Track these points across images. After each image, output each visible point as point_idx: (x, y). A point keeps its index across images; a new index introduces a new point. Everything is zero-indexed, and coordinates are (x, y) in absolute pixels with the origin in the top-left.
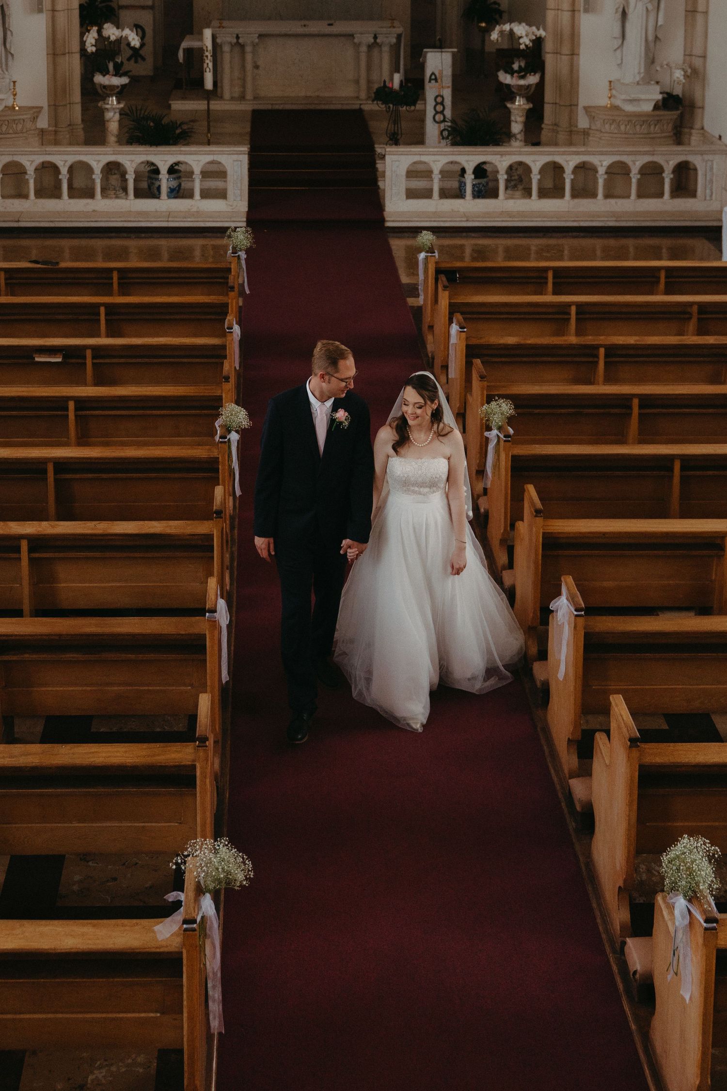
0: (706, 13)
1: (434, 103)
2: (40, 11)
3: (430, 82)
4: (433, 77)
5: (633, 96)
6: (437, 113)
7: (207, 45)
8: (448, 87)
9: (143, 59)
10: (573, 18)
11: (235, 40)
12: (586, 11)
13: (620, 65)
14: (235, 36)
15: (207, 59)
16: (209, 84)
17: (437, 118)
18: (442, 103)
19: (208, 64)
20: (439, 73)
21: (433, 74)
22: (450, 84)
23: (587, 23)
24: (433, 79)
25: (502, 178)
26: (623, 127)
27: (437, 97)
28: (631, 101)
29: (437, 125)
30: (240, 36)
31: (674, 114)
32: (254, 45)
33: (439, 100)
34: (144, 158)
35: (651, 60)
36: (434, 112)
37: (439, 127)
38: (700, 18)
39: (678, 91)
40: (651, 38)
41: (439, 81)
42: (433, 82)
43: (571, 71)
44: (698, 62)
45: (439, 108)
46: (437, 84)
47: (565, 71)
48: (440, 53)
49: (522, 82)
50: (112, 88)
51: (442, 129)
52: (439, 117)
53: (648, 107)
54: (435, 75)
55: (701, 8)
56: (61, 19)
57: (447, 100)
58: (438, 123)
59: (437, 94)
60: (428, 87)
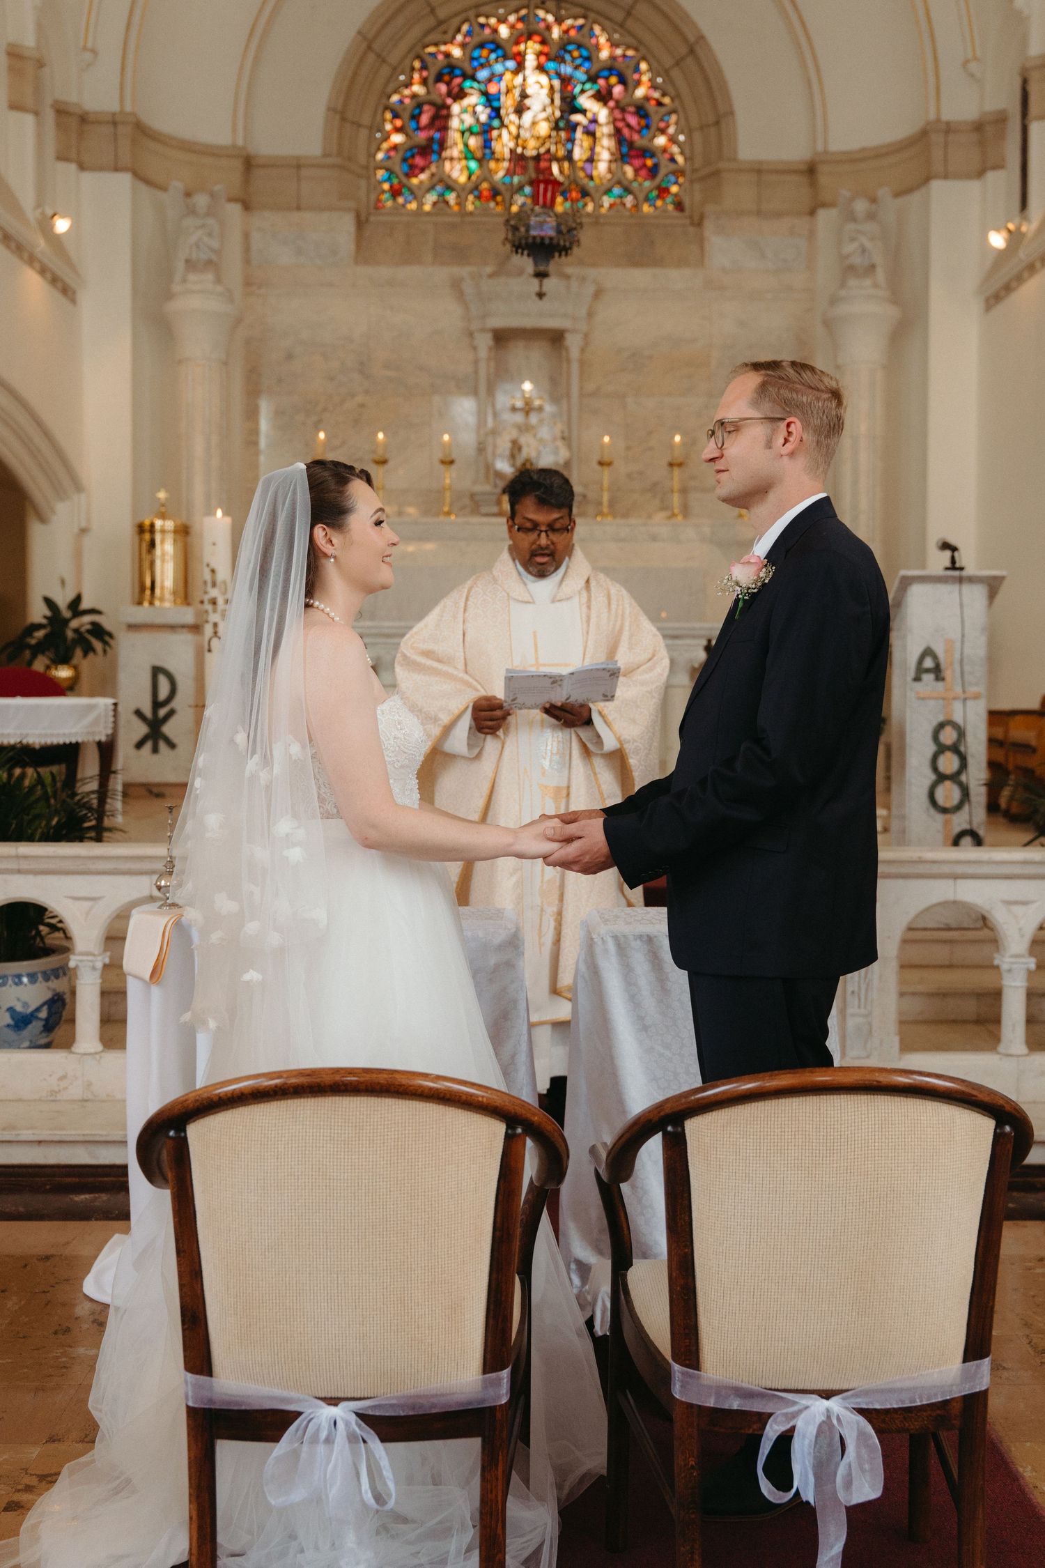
1: (931, 748)
3: (917, 679)
4: (929, 663)
6: (941, 778)
7: (213, 565)
8: (976, 697)
9: (172, 745)
15: (215, 611)
17: (940, 794)
18: (955, 749)
19: (215, 625)
20: (946, 651)
21: (928, 652)
22: (982, 688)
24: (928, 671)
27: (941, 726)
29: (940, 817)
33: (948, 736)
36: (933, 777)
37: (947, 823)
41: (947, 674)
42: (928, 678)
45: (949, 763)
46: (940, 684)
48: (956, 587)
51: (957, 830)
52: (948, 794)
54: (935, 657)
57: (970, 738)
58: (944, 811)
59: (941, 718)
60: (911, 695)
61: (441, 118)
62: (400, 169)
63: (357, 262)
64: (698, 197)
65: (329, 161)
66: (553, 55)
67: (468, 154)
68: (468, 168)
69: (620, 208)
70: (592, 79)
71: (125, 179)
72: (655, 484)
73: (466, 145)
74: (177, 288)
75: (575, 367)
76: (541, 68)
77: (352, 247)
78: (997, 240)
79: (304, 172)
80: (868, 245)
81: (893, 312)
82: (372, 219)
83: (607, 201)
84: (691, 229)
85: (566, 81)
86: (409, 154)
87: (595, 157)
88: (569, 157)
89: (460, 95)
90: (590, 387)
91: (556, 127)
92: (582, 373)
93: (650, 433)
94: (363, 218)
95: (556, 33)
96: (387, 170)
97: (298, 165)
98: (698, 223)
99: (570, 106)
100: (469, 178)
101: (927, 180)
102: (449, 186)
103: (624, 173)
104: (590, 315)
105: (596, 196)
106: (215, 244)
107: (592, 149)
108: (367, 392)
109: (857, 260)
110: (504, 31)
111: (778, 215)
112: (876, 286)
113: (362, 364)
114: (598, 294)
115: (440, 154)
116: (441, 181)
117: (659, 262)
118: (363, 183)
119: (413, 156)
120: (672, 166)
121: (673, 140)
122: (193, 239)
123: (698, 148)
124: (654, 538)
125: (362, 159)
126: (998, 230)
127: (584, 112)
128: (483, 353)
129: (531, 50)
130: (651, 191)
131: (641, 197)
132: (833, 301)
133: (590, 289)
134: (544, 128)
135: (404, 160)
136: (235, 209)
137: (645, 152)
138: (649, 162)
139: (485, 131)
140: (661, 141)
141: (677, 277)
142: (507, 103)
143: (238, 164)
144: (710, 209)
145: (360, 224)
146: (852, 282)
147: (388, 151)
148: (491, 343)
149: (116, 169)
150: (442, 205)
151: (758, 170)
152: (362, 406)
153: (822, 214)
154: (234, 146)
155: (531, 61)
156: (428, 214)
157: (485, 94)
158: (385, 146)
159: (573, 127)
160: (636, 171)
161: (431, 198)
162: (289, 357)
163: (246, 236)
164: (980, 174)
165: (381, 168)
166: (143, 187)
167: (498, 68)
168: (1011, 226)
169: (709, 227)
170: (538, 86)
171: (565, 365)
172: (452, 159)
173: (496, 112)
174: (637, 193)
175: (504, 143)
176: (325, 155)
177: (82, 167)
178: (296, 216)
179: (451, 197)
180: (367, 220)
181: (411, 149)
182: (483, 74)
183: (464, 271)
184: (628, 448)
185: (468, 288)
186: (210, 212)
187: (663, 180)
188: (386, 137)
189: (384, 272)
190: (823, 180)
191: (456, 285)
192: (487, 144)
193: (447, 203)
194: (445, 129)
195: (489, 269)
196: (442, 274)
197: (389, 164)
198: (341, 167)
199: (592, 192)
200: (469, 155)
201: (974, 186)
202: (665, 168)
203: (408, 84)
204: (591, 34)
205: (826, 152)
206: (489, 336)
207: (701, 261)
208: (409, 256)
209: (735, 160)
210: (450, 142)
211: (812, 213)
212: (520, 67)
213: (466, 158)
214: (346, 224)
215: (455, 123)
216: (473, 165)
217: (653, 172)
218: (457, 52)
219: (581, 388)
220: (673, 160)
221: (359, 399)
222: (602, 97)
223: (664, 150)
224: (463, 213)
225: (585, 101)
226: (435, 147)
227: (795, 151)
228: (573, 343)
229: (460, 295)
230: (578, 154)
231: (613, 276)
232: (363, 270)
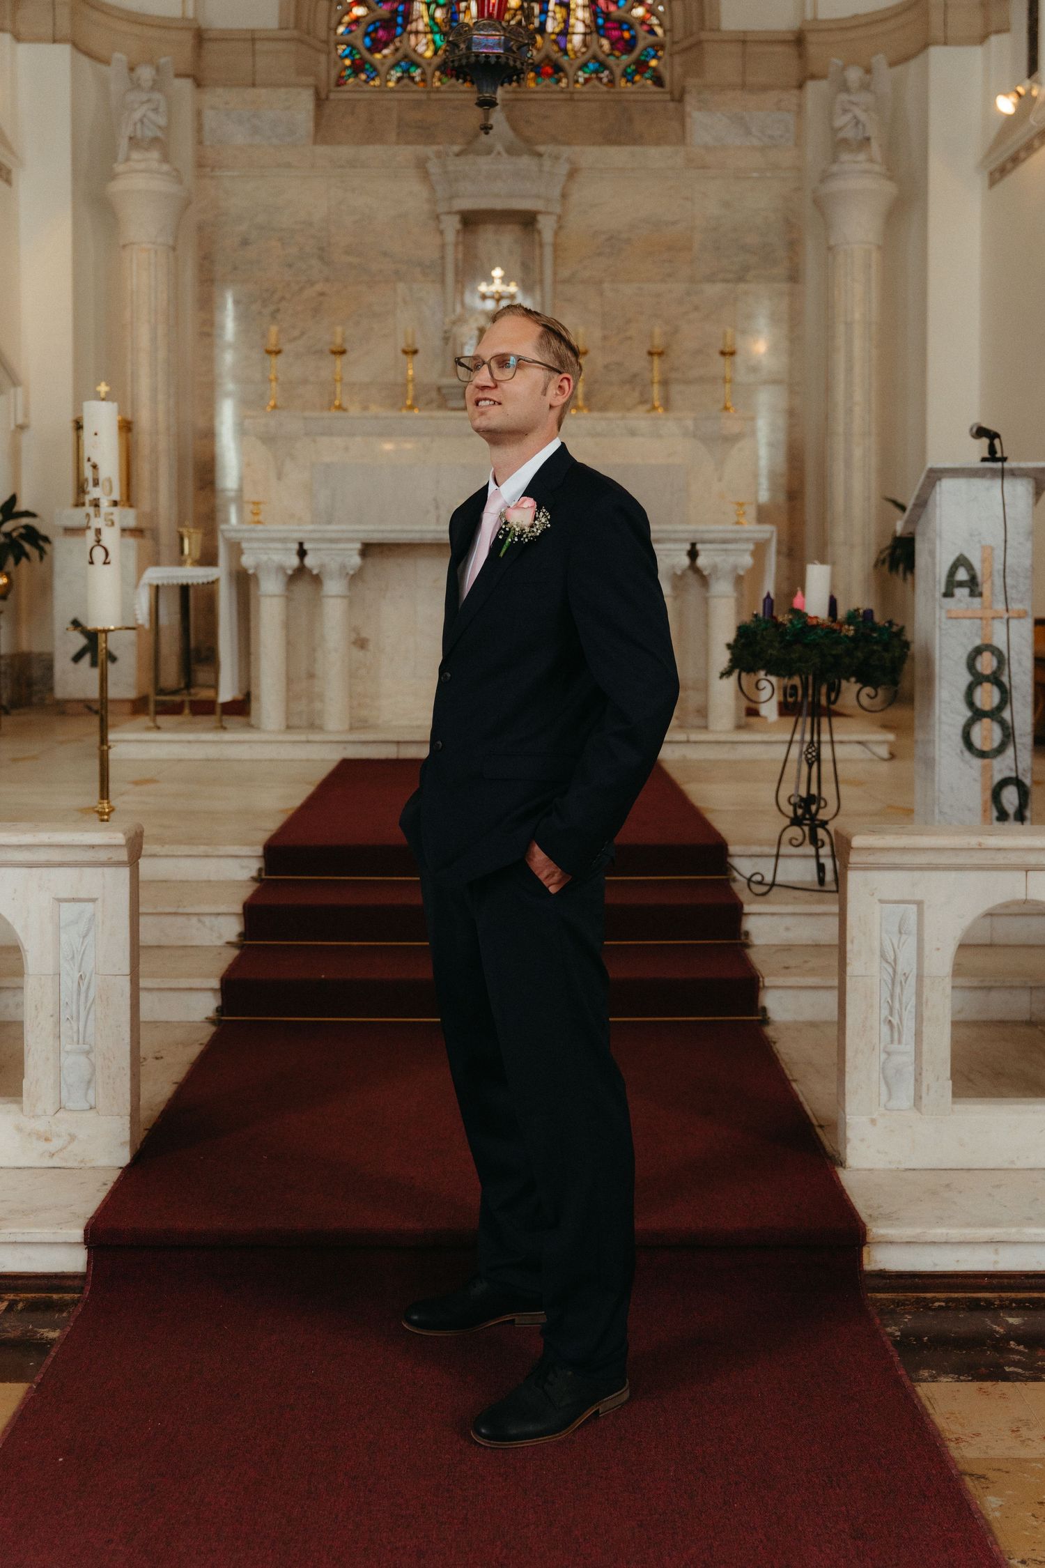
1: (966, 678)
3: (948, 594)
4: (962, 575)
6: (978, 714)
7: (94, 460)
8: (1021, 616)
11: (294, 561)
14: (296, 546)
17: (977, 734)
18: (995, 679)
19: (98, 531)
20: (983, 561)
21: (962, 561)
22: (1028, 605)
24: (961, 584)
27: (978, 651)
29: (977, 762)
30: (306, 546)
32: (355, 578)
33: (986, 664)
36: (968, 714)
37: (986, 771)
41: (985, 588)
42: (962, 593)
45: (987, 697)
46: (977, 600)
48: (997, 482)
51: (998, 778)
52: (987, 734)
54: (970, 568)
57: (1014, 667)
58: (982, 754)
59: (978, 642)
60: (940, 615)
62: (364, 42)
63: (315, 142)
64: (678, 70)
65: (285, 34)
67: (434, 28)
68: (434, 42)
69: (596, 82)
71: (64, 50)
72: (635, 376)
73: (432, 18)
74: (119, 168)
75: (548, 251)
77: (311, 125)
78: (1006, 105)
79: (258, 46)
80: (862, 116)
81: (890, 188)
82: (332, 96)
83: (581, 76)
84: (671, 105)
86: (371, 28)
87: (570, 30)
88: (541, 29)
90: (565, 273)
92: (556, 258)
93: (629, 321)
94: (323, 96)
96: (348, 45)
97: (252, 39)
98: (679, 99)
100: (435, 53)
101: (926, 46)
102: (414, 61)
103: (601, 46)
104: (564, 196)
105: (571, 72)
106: (162, 121)
107: (566, 21)
108: (327, 280)
109: (849, 133)
111: (765, 88)
112: (871, 160)
113: (322, 249)
114: (573, 174)
115: (404, 29)
116: (406, 57)
117: (636, 140)
118: (323, 58)
119: (376, 30)
120: (651, 39)
121: (651, 11)
122: (137, 115)
123: (679, 21)
124: (633, 433)
125: (322, 34)
126: (1006, 94)
128: (450, 237)
130: (629, 66)
131: (618, 72)
132: (825, 177)
133: (563, 169)
135: (367, 34)
136: (185, 86)
137: (621, 24)
138: (626, 35)
139: (453, 2)
140: (639, 12)
141: (656, 155)
143: (188, 38)
144: (691, 82)
145: (320, 101)
146: (845, 157)
147: (349, 24)
148: (459, 226)
149: (54, 40)
150: (406, 81)
151: (743, 41)
152: (322, 294)
153: (811, 86)
154: (184, 18)
156: (392, 90)
158: (346, 19)
160: (613, 45)
161: (396, 74)
162: (245, 242)
163: (199, 114)
164: (983, 39)
165: (342, 44)
166: (85, 61)
168: (1021, 90)
169: (691, 101)
171: (537, 252)
172: (417, 33)
174: (614, 68)
176: (281, 29)
177: (18, 38)
178: (252, 93)
179: (416, 73)
180: (327, 98)
181: (374, 23)
183: (430, 150)
184: (605, 338)
185: (433, 167)
186: (156, 86)
187: (641, 54)
188: (348, 10)
189: (345, 152)
190: (812, 50)
191: (421, 165)
192: (454, 17)
193: (412, 79)
195: (456, 148)
196: (406, 153)
197: (349, 38)
198: (301, 41)
199: (566, 66)
200: (436, 29)
201: (977, 52)
202: (644, 40)
205: (815, 19)
206: (457, 218)
207: (682, 139)
208: (372, 135)
209: (718, 30)
210: (415, 15)
211: (800, 86)
213: (432, 32)
214: (306, 100)
216: (437, 37)
217: (629, 46)
219: (555, 273)
220: (651, 32)
221: (319, 287)
223: (643, 21)
224: (429, 90)
226: (400, 20)
227: (782, 20)
228: (546, 225)
229: (425, 176)
230: (551, 26)
231: (589, 155)
232: (322, 150)
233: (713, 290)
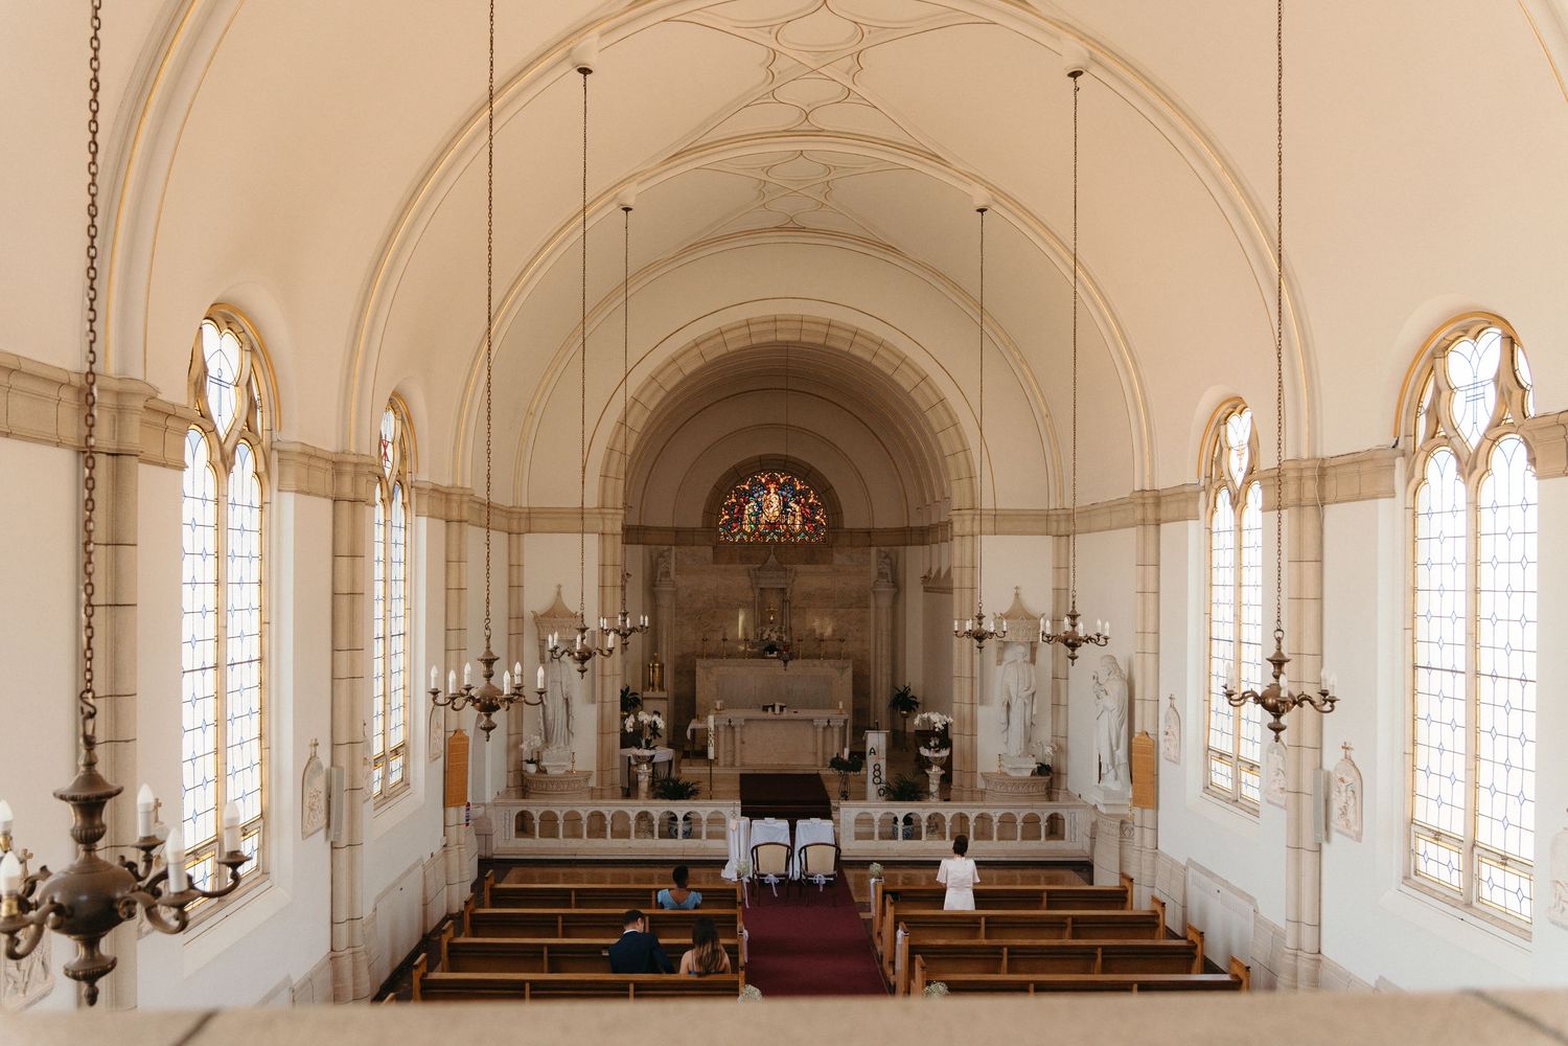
0: (1067, 706)
1: (873, 770)
2: (593, 702)
3: (870, 755)
5: (1018, 765)
6: (875, 777)
7: (710, 726)
8: (883, 758)
9: (660, 736)
10: (972, 708)
11: (729, 724)
12: (982, 704)
13: (1006, 743)
14: (729, 720)
15: (711, 736)
16: (711, 755)
18: (879, 770)
19: (711, 740)
20: (877, 749)
21: (872, 749)
22: (884, 756)
23: (982, 712)
24: (872, 753)
25: (924, 825)
26: (1009, 789)
27: (875, 765)
28: (1015, 769)
30: (732, 720)
31: (1046, 779)
32: (742, 727)
33: (877, 767)
34: (666, 809)
35: (1029, 740)
36: (873, 777)
37: (877, 787)
38: (1062, 709)
39: (1048, 762)
40: (1028, 723)
41: (876, 754)
42: (872, 755)
43: (972, 747)
44: (1062, 741)
45: (877, 773)
47: (967, 747)
48: (877, 734)
49: (937, 755)
50: (644, 757)
52: (877, 780)
53: (1028, 774)
54: (874, 750)
55: (1063, 702)
56: (608, 708)
57: (882, 768)
58: (876, 784)
59: (876, 763)
61: (742, 511)
62: (728, 527)
63: (714, 564)
64: (830, 538)
65: (703, 527)
66: (781, 487)
67: (751, 522)
68: (751, 527)
69: (804, 541)
70: (794, 496)
73: (750, 519)
74: (658, 584)
75: (788, 599)
76: (776, 493)
77: (712, 557)
79: (695, 533)
82: (718, 546)
83: (799, 538)
84: (828, 550)
85: (784, 497)
86: (730, 523)
87: (795, 524)
88: (786, 523)
89: (748, 502)
90: (794, 605)
91: (781, 513)
92: (791, 601)
95: (782, 481)
97: (693, 530)
98: (831, 548)
99: (786, 505)
100: (751, 530)
101: (906, 545)
102: (745, 533)
103: (805, 529)
104: (793, 582)
105: (795, 537)
107: (794, 521)
109: (883, 571)
110: (763, 480)
111: (858, 546)
112: (888, 581)
114: (797, 575)
115: (741, 523)
116: (741, 531)
117: (817, 563)
118: (715, 533)
119: (732, 523)
120: (822, 526)
121: (822, 517)
122: (662, 566)
123: (831, 522)
124: (814, 666)
125: (714, 525)
127: (791, 508)
128: (757, 593)
129: (772, 487)
130: (815, 535)
131: (811, 537)
134: (777, 513)
135: (729, 525)
137: (812, 521)
139: (757, 515)
140: (818, 517)
141: (823, 568)
142: (765, 505)
143: (675, 532)
144: (834, 543)
145: (714, 549)
146: (880, 579)
147: (723, 522)
149: (638, 544)
150: (742, 540)
151: (851, 531)
154: (673, 527)
155: (772, 491)
156: (737, 543)
157: (757, 502)
158: (722, 520)
159: (787, 513)
160: (809, 528)
161: (738, 537)
164: (922, 544)
165: (721, 528)
167: (761, 493)
169: (834, 550)
170: (774, 499)
172: (745, 524)
173: (761, 508)
174: (809, 535)
175: (763, 519)
176: (701, 526)
178: (693, 548)
179: (745, 537)
180: (716, 547)
181: (731, 521)
182: (756, 495)
183: (750, 565)
187: (818, 532)
188: (723, 516)
189: (723, 566)
190: (873, 537)
192: (757, 519)
194: (743, 514)
195: (758, 564)
196: (742, 567)
197: (723, 526)
198: (707, 528)
199: (794, 535)
201: (920, 548)
203: (731, 498)
204: (794, 481)
205: (873, 527)
206: (759, 590)
207: (831, 563)
208: (731, 561)
209: (843, 528)
210: (744, 518)
211: (869, 549)
212: (769, 493)
213: (750, 524)
214: (710, 550)
215: (746, 512)
216: (753, 526)
217: (815, 528)
218: (747, 488)
219: (791, 606)
220: (822, 524)
222: (797, 503)
223: (819, 521)
224: (749, 543)
225: (791, 504)
226: (739, 520)
227: (864, 524)
228: (788, 591)
229: (749, 575)
231: (800, 568)
232: (715, 566)
233: (841, 611)
